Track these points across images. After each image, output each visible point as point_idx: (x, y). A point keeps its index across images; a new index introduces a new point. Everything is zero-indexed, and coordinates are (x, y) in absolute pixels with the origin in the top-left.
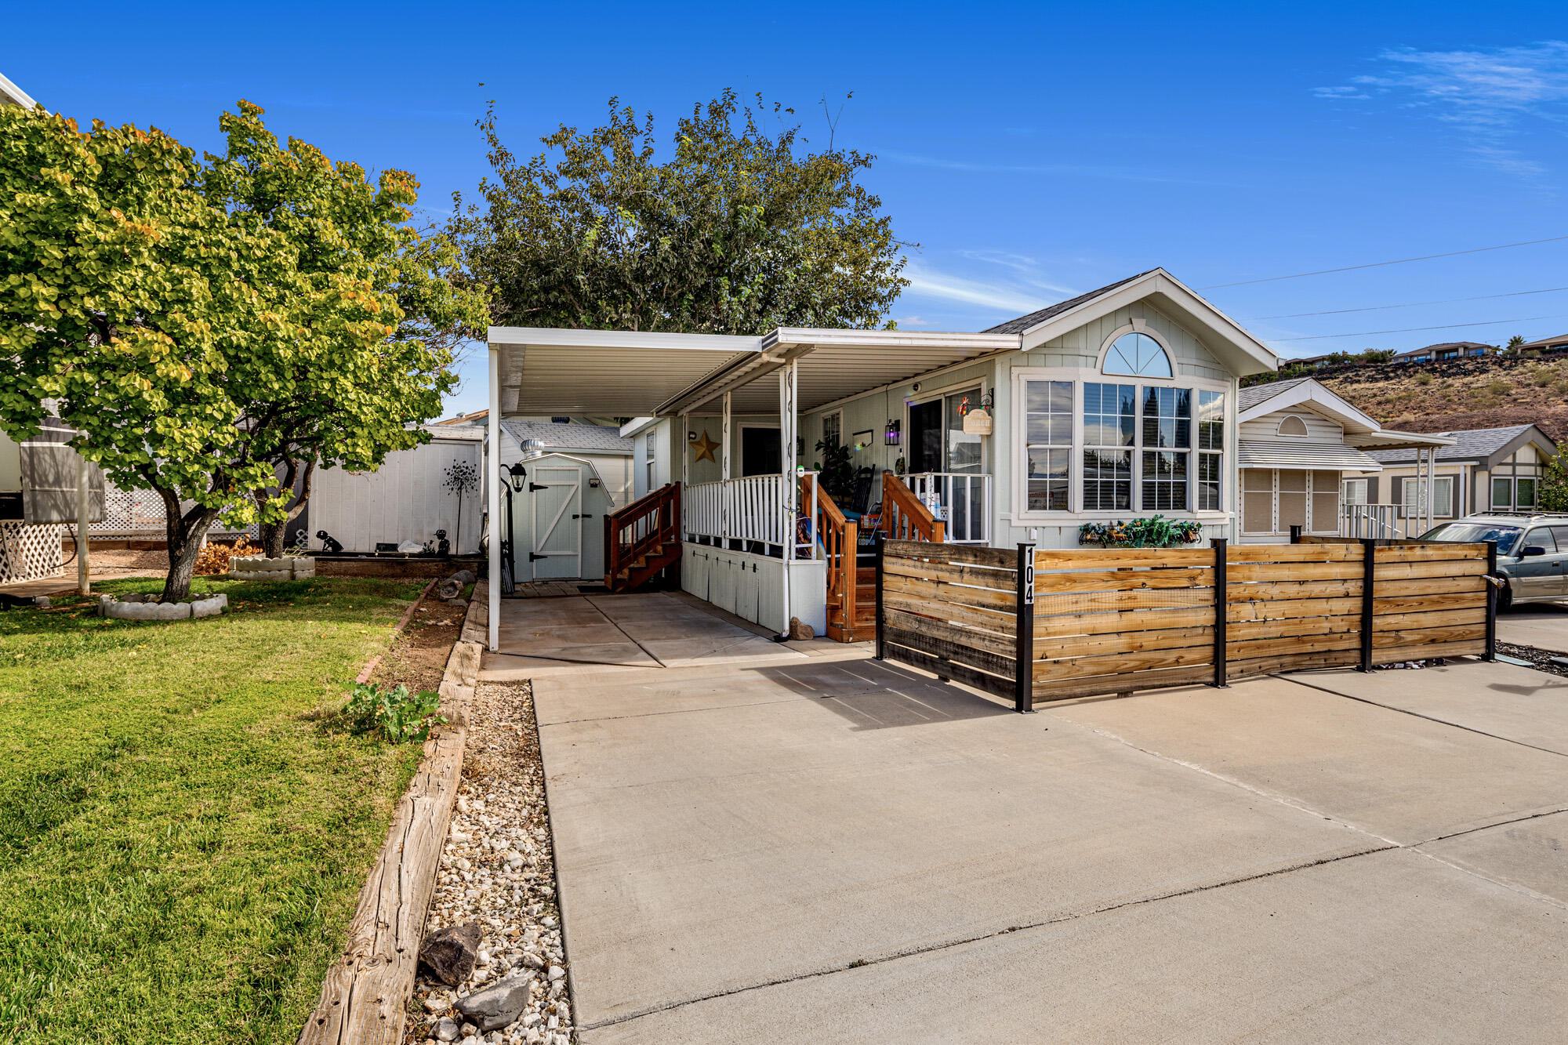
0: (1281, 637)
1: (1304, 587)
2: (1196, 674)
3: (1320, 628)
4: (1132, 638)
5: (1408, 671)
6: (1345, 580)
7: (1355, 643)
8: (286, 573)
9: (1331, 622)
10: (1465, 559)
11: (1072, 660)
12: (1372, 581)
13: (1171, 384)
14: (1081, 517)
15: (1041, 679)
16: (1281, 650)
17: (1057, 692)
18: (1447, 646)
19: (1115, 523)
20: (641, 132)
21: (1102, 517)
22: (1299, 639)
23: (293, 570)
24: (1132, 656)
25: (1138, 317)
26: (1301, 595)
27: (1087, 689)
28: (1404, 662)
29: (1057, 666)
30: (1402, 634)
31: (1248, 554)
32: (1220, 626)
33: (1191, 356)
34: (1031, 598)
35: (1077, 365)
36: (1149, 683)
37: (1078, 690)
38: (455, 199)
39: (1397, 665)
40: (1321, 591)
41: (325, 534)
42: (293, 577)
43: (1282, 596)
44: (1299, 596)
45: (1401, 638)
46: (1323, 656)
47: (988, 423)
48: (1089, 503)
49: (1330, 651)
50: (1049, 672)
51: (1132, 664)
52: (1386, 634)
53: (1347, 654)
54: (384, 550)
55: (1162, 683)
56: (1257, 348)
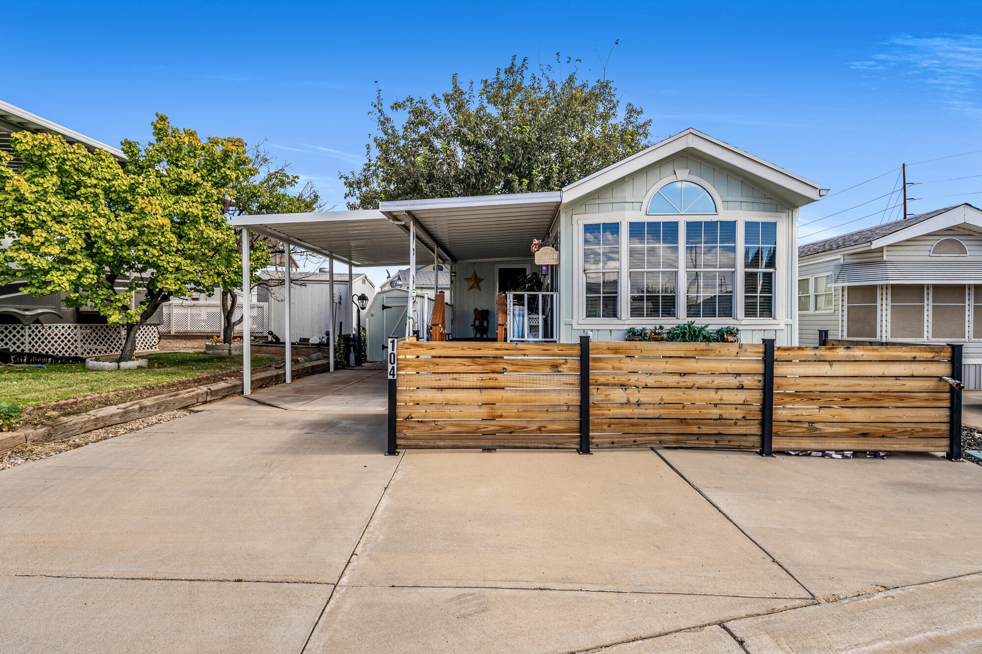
0: (658, 418)
1: (686, 378)
2: (559, 441)
3: (708, 413)
4: (492, 409)
5: (826, 460)
6: (739, 375)
7: (755, 429)
8: (226, 351)
9: (720, 409)
10: (914, 360)
11: (435, 421)
12: (773, 377)
13: (714, 219)
14: (626, 322)
15: (404, 432)
16: (661, 429)
17: (421, 443)
18: (886, 441)
19: (658, 327)
20: (466, 92)
21: (647, 323)
22: (683, 421)
23: (230, 351)
24: (493, 423)
25: (681, 168)
26: (681, 384)
27: (449, 443)
28: (823, 451)
29: (420, 425)
30: (816, 425)
31: (616, 349)
32: (584, 406)
33: (737, 194)
34: (393, 375)
35: (624, 209)
36: (510, 444)
37: (442, 444)
38: (368, 148)
39: (813, 454)
40: (707, 382)
41: (272, 332)
42: (230, 354)
43: (658, 385)
44: (677, 385)
45: (817, 429)
46: (714, 438)
47: (556, 257)
48: (636, 312)
49: (720, 434)
50: (413, 428)
51: (492, 428)
52: (795, 424)
53: (745, 438)
54: (303, 341)
55: (524, 445)
56: (796, 182)
